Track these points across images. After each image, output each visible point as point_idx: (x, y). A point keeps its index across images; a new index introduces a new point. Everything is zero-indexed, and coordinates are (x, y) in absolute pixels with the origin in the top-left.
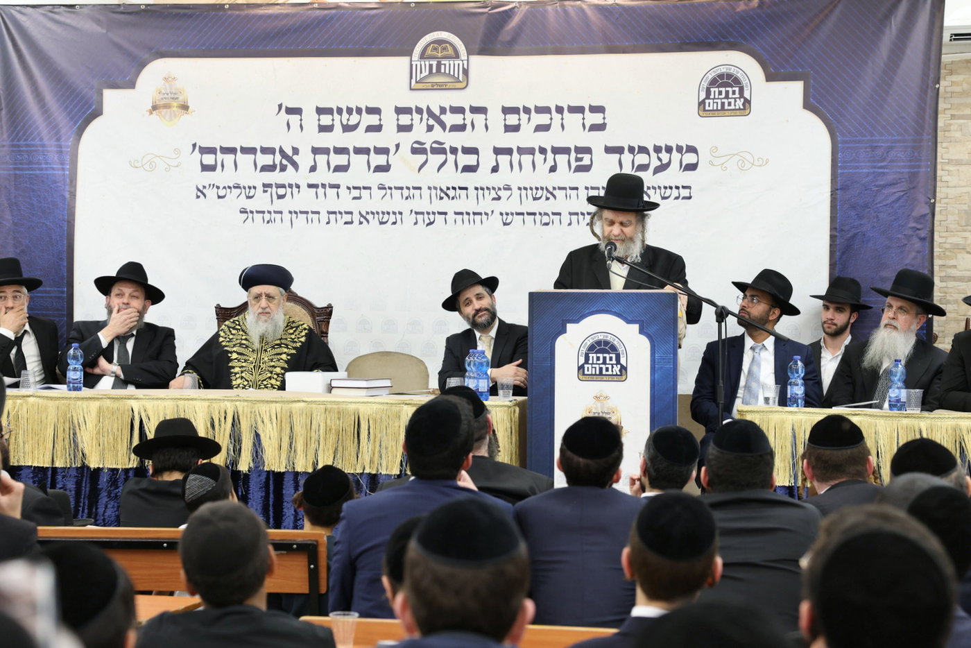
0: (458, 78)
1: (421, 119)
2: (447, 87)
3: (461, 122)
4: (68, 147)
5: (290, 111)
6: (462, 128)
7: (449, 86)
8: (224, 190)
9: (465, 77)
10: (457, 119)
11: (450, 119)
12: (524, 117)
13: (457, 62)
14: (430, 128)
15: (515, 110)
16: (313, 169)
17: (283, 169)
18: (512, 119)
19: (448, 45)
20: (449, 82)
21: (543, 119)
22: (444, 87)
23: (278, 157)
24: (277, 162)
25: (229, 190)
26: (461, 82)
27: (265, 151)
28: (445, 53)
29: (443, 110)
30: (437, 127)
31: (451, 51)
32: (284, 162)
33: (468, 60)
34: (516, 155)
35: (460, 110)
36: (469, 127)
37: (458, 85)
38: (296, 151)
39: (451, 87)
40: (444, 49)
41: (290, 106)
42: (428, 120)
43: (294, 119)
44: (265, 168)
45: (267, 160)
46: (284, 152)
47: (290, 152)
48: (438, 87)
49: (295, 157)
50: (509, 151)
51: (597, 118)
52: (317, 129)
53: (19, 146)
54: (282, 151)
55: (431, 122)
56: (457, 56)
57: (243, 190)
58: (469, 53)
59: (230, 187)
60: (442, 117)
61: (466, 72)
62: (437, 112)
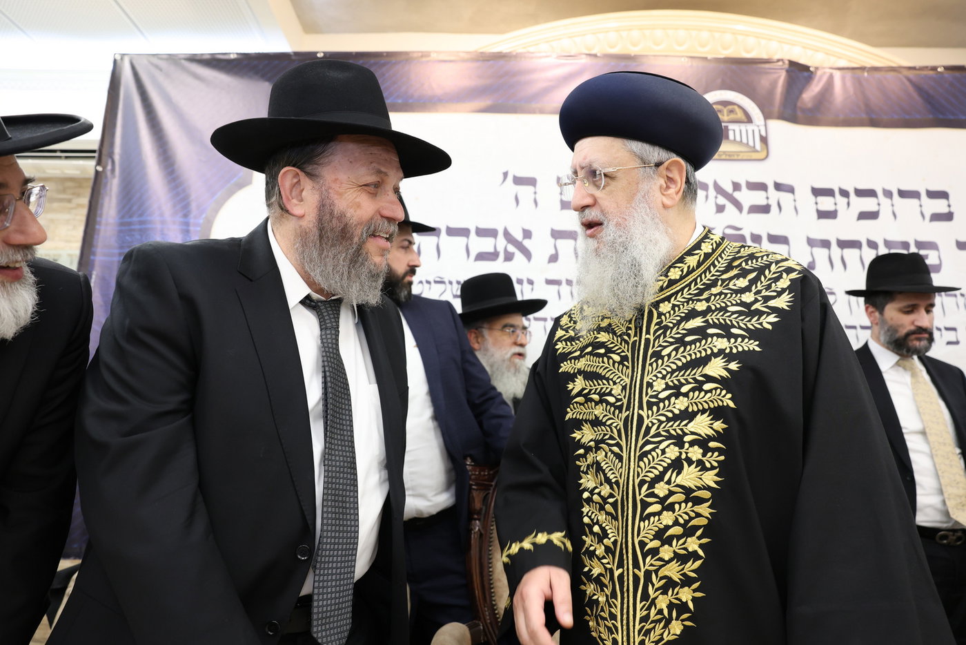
0: (754, 147)
1: (707, 197)
2: (740, 158)
3: (764, 202)
4: (196, 225)
5: (518, 181)
6: (765, 209)
7: (745, 156)
8: (420, 285)
9: (764, 146)
10: (758, 198)
11: (749, 198)
12: (841, 201)
13: (750, 127)
14: (720, 209)
15: (829, 192)
16: (554, 258)
17: (509, 257)
18: (826, 203)
19: (736, 107)
20: (741, 152)
21: (868, 204)
22: (736, 157)
23: (501, 243)
24: (501, 249)
25: (427, 286)
26: (757, 151)
27: (481, 232)
28: (732, 116)
29: (737, 187)
30: (730, 207)
31: (740, 115)
32: (511, 248)
33: (766, 125)
34: (836, 251)
35: (762, 187)
36: (774, 208)
37: (755, 156)
38: (527, 234)
39: (745, 158)
40: (731, 111)
41: (519, 175)
42: (716, 197)
43: (525, 191)
44: (481, 257)
45: (486, 245)
46: (510, 235)
47: (519, 236)
48: (728, 157)
49: (526, 243)
50: (826, 244)
51: (940, 206)
52: (558, 205)
53: (130, 224)
54: (507, 234)
55: (722, 200)
56: (749, 119)
57: (449, 286)
58: (767, 116)
59: (428, 282)
60: (737, 195)
61: (764, 140)
62: (729, 189)
